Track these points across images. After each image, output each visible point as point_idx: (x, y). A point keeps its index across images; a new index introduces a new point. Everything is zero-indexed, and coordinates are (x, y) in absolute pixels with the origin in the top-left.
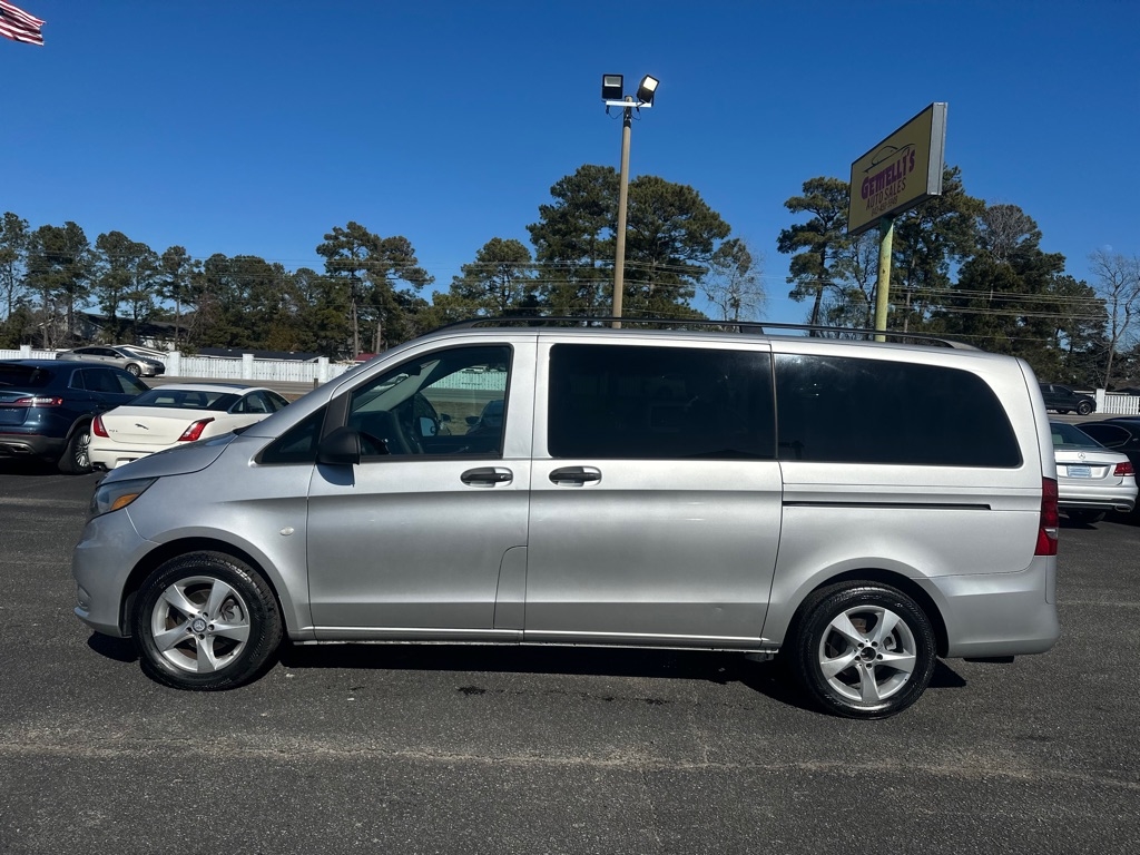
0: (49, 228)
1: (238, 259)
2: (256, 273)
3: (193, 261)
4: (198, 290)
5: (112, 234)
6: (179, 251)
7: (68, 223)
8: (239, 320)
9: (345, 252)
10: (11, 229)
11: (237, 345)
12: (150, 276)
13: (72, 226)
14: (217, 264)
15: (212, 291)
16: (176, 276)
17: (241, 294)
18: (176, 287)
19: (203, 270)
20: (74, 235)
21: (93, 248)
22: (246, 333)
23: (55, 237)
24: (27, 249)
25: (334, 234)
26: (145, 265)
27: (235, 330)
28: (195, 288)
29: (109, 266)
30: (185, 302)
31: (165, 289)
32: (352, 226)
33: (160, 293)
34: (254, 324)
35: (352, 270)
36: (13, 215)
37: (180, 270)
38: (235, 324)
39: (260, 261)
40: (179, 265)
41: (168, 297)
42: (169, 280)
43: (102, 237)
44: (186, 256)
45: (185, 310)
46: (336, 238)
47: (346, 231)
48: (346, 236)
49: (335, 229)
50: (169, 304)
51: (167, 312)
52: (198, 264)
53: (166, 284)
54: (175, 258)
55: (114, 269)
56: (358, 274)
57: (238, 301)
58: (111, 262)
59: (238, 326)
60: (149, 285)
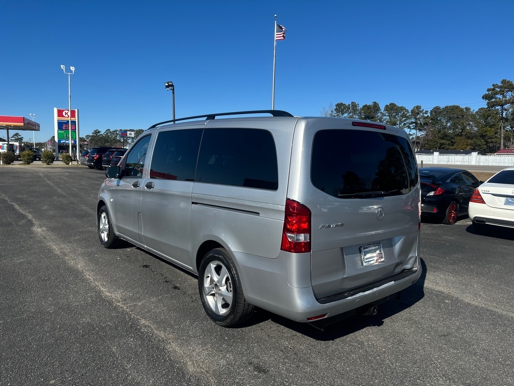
0: (366, 106)
1: (446, 107)
2: (455, 113)
3: (424, 112)
4: (426, 124)
5: (390, 104)
6: (418, 107)
7: (374, 102)
8: (445, 136)
9: (499, 96)
10: (353, 109)
11: (443, 148)
12: (405, 120)
13: (375, 103)
14: (436, 111)
15: (433, 124)
16: (416, 119)
17: (447, 124)
18: (416, 123)
19: (429, 114)
20: (376, 106)
21: (382, 111)
22: (448, 142)
23: (368, 109)
24: (358, 115)
25: (492, 87)
26: (404, 116)
27: (442, 141)
28: (424, 124)
29: (388, 118)
30: (420, 130)
31: (411, 125)
32: (504, 82)
33: (409, 127)
34: (452, 138)
35: (502, 106)
36: (354, 103)
37: (418, 116)
38: (442, 138)
39: (457, 107)
40: (418, 114)
41: (413, 129)
42: (413, 121)
43: (387, 106)
44: (422, 110)
45: (420, 134)
46: (494, 89)
47: (500, 84)
48: (500, 87)
49: (493, 85)
50: (413, 131)
51: (411, 135)
52: (426, 112)
53: (412, 123)
54: (417, 111)
55: (390, 119)
56: (506, 107)
57: (445, 128)
58: (389, 116)
59: (444, 139)
60: (405, 124)
